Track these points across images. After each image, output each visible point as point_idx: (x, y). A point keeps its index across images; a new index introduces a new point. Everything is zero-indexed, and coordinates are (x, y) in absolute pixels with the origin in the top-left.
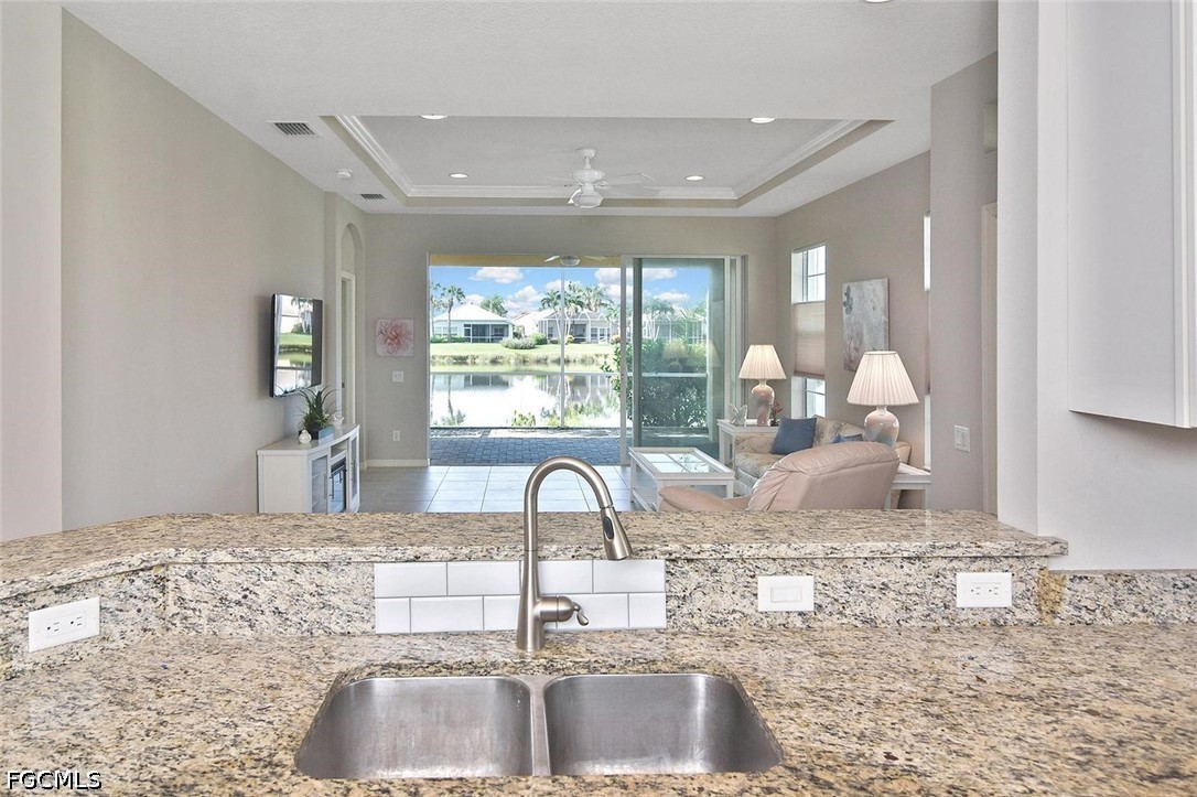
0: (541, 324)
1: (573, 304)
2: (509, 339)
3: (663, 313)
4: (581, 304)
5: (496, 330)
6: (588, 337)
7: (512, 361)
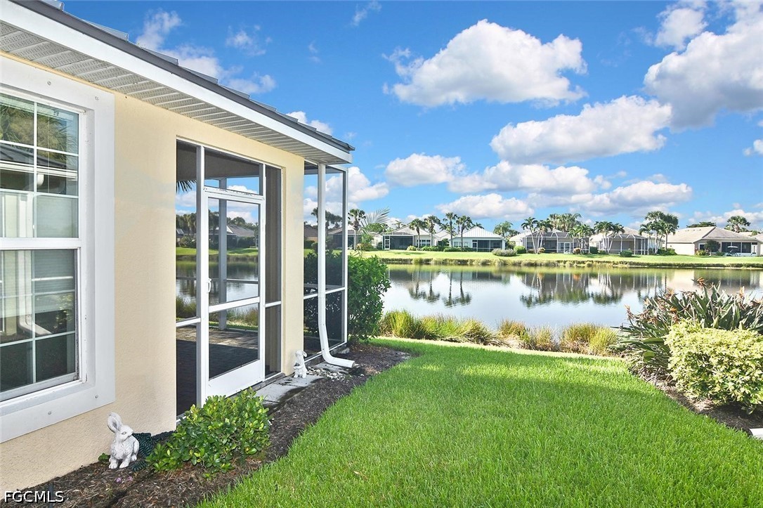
0: (524, 240)
1: (544, 227)
4: (550, 227)
5: (494, 244)
6: (558, 248)
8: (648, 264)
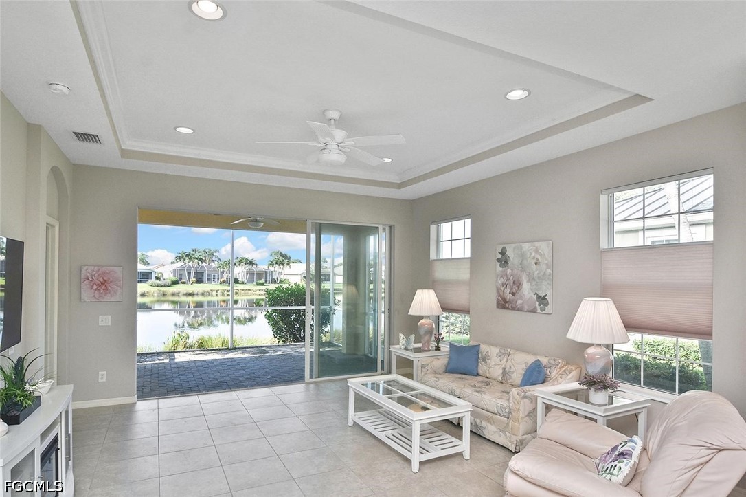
0: (174, 272)
1: (196, 260)
2: (153, 281)
3: (251, 266)
4: (201, 260)
5: (143, 275)
6: (205, 279)
7: (156, 295)
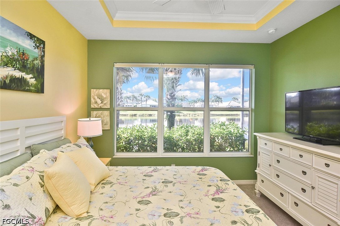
8: (216, 114)
